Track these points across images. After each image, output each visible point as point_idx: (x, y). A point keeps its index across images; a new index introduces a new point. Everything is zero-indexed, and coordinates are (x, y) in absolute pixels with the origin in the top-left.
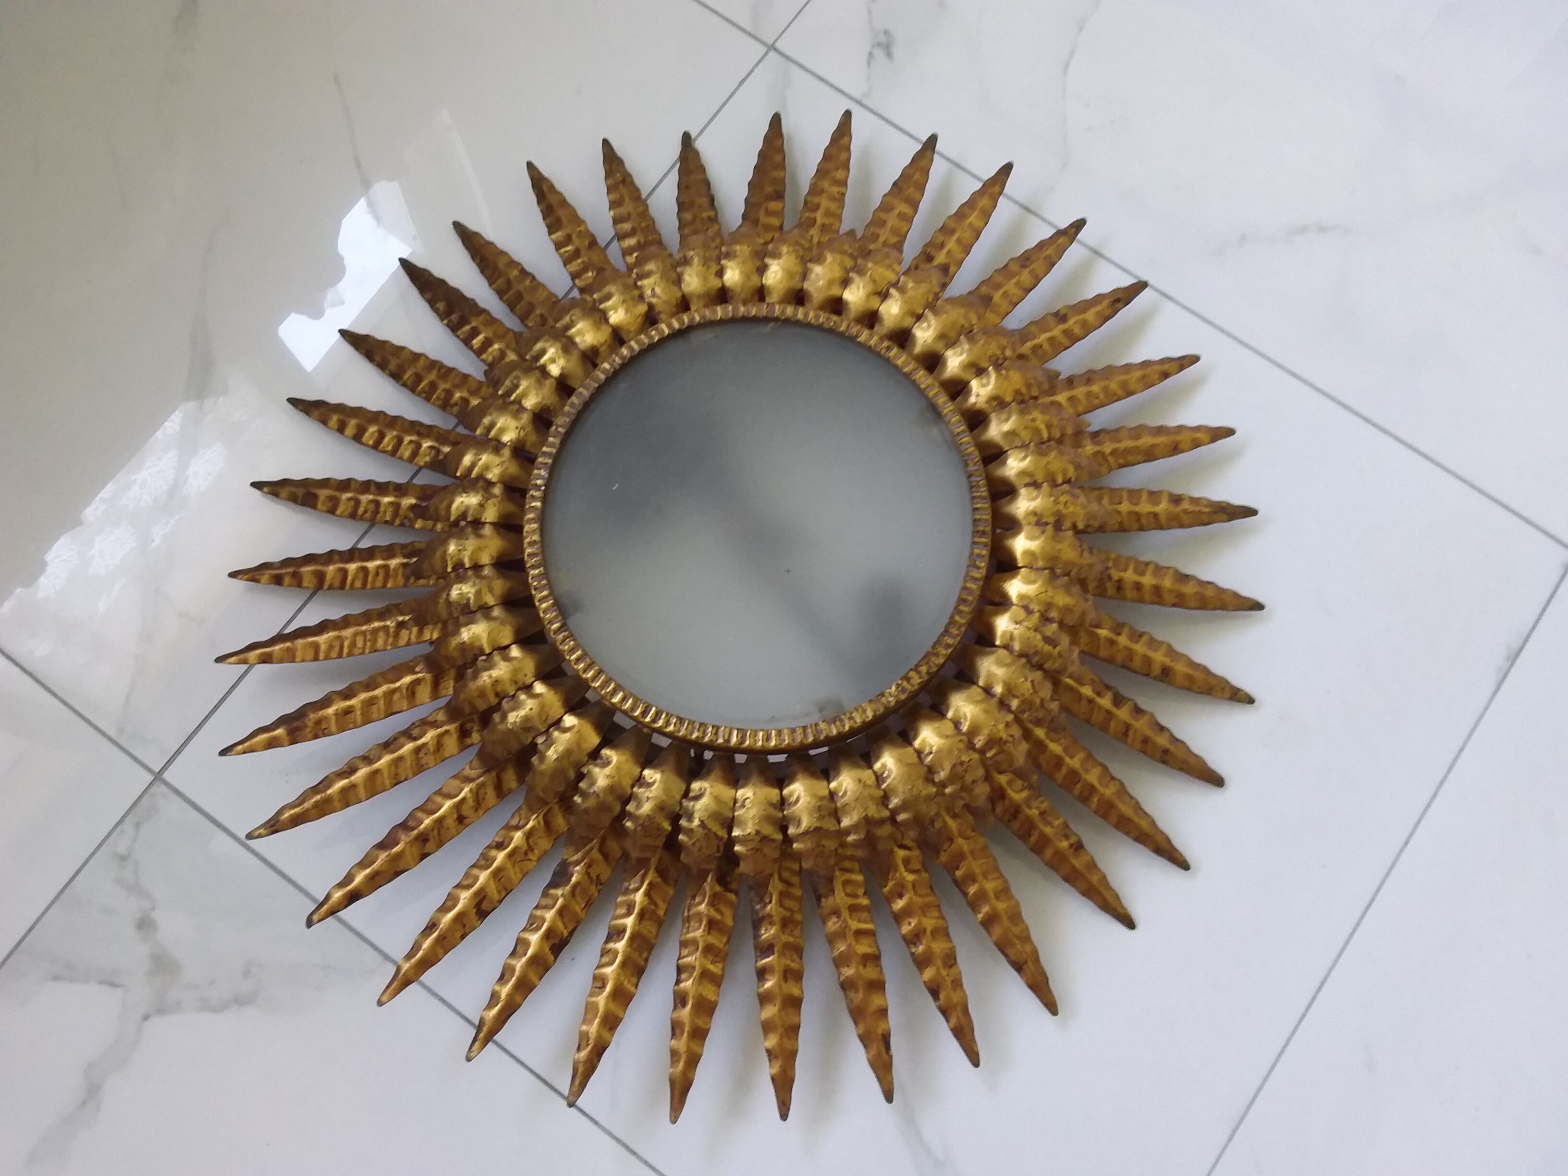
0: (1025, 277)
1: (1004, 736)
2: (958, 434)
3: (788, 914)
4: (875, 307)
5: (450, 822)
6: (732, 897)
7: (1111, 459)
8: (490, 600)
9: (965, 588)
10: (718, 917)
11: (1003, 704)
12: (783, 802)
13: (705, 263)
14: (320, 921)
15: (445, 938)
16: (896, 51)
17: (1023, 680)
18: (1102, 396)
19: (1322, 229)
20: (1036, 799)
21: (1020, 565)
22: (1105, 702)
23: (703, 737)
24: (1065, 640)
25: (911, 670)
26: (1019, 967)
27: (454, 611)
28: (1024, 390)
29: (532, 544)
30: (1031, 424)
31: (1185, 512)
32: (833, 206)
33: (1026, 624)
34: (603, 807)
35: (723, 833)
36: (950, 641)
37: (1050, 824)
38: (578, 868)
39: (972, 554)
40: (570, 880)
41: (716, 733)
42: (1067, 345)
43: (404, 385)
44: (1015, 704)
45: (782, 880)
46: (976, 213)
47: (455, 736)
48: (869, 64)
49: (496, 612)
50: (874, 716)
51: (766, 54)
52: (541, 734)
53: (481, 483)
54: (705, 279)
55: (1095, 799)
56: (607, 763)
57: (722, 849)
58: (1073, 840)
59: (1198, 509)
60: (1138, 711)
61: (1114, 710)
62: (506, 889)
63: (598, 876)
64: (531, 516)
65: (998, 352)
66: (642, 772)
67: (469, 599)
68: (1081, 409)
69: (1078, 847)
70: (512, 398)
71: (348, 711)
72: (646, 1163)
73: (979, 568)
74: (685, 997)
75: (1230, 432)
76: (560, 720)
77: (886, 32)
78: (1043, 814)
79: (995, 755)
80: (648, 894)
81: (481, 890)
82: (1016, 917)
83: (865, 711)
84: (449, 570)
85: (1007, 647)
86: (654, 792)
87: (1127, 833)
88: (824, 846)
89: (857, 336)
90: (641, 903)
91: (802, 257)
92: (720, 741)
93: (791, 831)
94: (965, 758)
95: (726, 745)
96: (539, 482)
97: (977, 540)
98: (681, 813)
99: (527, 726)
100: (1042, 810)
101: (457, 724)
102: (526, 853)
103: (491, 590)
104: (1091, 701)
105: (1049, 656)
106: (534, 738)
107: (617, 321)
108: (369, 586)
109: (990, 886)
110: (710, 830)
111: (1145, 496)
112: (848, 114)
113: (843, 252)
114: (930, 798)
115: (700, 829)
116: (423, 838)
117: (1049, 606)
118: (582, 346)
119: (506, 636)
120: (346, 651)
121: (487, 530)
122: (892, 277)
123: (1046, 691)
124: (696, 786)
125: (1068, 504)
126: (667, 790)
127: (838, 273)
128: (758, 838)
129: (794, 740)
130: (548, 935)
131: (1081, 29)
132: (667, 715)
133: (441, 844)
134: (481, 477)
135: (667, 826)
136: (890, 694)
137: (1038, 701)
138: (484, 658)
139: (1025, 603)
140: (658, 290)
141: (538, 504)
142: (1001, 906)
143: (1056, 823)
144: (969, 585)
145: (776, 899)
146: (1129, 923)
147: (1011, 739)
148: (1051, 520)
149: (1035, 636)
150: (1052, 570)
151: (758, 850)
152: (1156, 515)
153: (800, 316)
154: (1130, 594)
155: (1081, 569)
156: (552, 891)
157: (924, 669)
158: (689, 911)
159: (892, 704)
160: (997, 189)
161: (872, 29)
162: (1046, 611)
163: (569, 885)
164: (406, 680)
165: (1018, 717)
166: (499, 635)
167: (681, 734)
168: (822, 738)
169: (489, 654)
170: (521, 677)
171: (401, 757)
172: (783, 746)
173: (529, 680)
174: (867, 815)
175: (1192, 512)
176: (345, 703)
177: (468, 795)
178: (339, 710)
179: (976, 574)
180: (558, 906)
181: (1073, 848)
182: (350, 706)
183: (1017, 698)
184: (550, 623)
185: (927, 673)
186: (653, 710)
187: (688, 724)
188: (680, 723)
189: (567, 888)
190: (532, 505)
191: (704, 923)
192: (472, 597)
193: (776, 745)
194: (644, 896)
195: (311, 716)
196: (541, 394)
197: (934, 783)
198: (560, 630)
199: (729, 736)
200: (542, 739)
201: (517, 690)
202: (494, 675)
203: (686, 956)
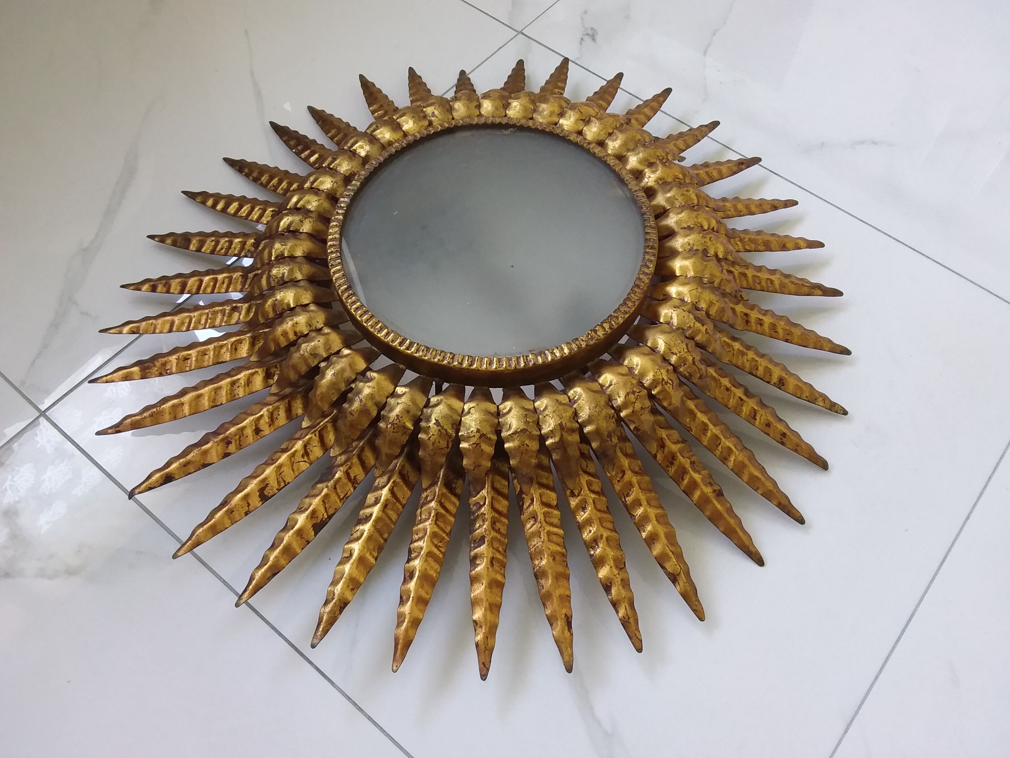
0: (680, 142)
1: (665, 378)
3: (497, 516)
5: (250, 432)
6: (455, 499)
8: (299, 276)
10: (443, 512)
11: (665, 359)
12: (498, 413)
13: (469, 99)
14: (138, 494)
15: (233, 512)
16: (598, 38)
17: (680, 342)
19: (874, 143)
20: (688, 452)
21: (678, 276)
23: (443, 361)
25: (598, 325)
26: (674, 579)
27: (273, 282)
30: (686, 193)
31: (792, 283)
33: (682, 308)
34: (365, 410)
35: (452, 433)
37: (698, 472)
38: (340, 469)
39: (644, 258)
40: (334, 476)
41: (453, 358)
44: (673, 359)
47: (261, 374)
48: (581, 44)
49: (302, 283)
50: (570, 353)
51: (517, 35)
52: (324, 360)
53: (302, 210)
54: (468, 108)
56: (371, 379)
57: (450, 445)
58: (716, 488)
59: (801, 283)
60: (763, 404)
61: (745, 399)
62: (285, 482)
63: (355, 477)
64: (335, 223)
66: (395, 389)
67: (283, 274)
69: (720, 494)
70: (331, 166)
71: (187, 358)
72: (369, 718)
74: (413, 571)
75: (821, 245)
76: (338, 352)
77: (592, 29)
78: (693, 463)
79: (658, 393)
80: (392, 491)
81: (265, 480)
82: (672, 536)
84: (273, 259)
85: (668, 324)
90: (386, 495)
92: (456, 363)
93: (504, 434)
94: (636, 389)
95: (459, 366)
96: (342, 205)
98: (421, 417)
99: (314, 355)
100: (692, 460)
101: (264, 368)
102: (303, 456)
103: (300, 270)
104: (728, 389)
105: (699, 332)
106: (319, 363)
107: (407, 128)
109: (652, 511)
110: (442, 427)
114: (607, 418)
115: (435, 428)
116: (227, 441)
117: (698, 300)
119: (306, 298)
120: (192, 326)
121: (303, 237)
124: (434, 399)
125: (712, 239)
126: (412, 400)
127: (557, 110)
128: (478, 435)
129: (510, 365)
130: (312, 516)
131: (715, 33)
132: (417, 345)
134: (302, 207)
135: (410, 425)
136: (582, 340)
137: (691, 360)
138: (289, 311)
139: (681, 298)
140: (436, 113)
141: (341, 217)
142: (662, 528)
143: (703, 472)
144: (641, 276)
145: (488, 502)
146: (760, 562)
147: (670, 382)
148: (699, 249)
149: (689, 318)
150: (701, 278)
151: (477, 444)
153: (530, 124)
154: (755, 327)
155: (721, 281)
156: (318, 486)
158: (421, 508)
159: (583, 346)
160: (661, 99)
161: (584, 27)
162: (697, 302)
163: (334, 479)
164: (234, 339)
165: (675, 369)
166: (303, 297)
167: (426, 358)
168: (531, 365)
169: (294, 308)
170: (314, 322)
171: (220, 388)
172: (502, 369)
173: (320, 326)
174: (563, 423)
175: (797, 284)
176: (187, 352)
177: (266, 413)
178: (180, 357)
179: (646, 271)
180: (323, 494)
181: (717, 492)
182: (190, 355)
183: (676, 354)
184: (340, 286)
185: (610, 328)
186: (408, 342)
187: (432, 351)
188: (427, 351)
189: (332, 481)
190: (336, 217)
191: (432, 515)
192: (286, 274)
193: (496, 368)
194: (389, 490)
195: (160, 360)
196: (351, 165)
197: (612, 407)
198: (346, 289)
199: (462, 361)
200: (323, 365)
201: (310, 331)
202: (295, 320)
203: (417, 541)
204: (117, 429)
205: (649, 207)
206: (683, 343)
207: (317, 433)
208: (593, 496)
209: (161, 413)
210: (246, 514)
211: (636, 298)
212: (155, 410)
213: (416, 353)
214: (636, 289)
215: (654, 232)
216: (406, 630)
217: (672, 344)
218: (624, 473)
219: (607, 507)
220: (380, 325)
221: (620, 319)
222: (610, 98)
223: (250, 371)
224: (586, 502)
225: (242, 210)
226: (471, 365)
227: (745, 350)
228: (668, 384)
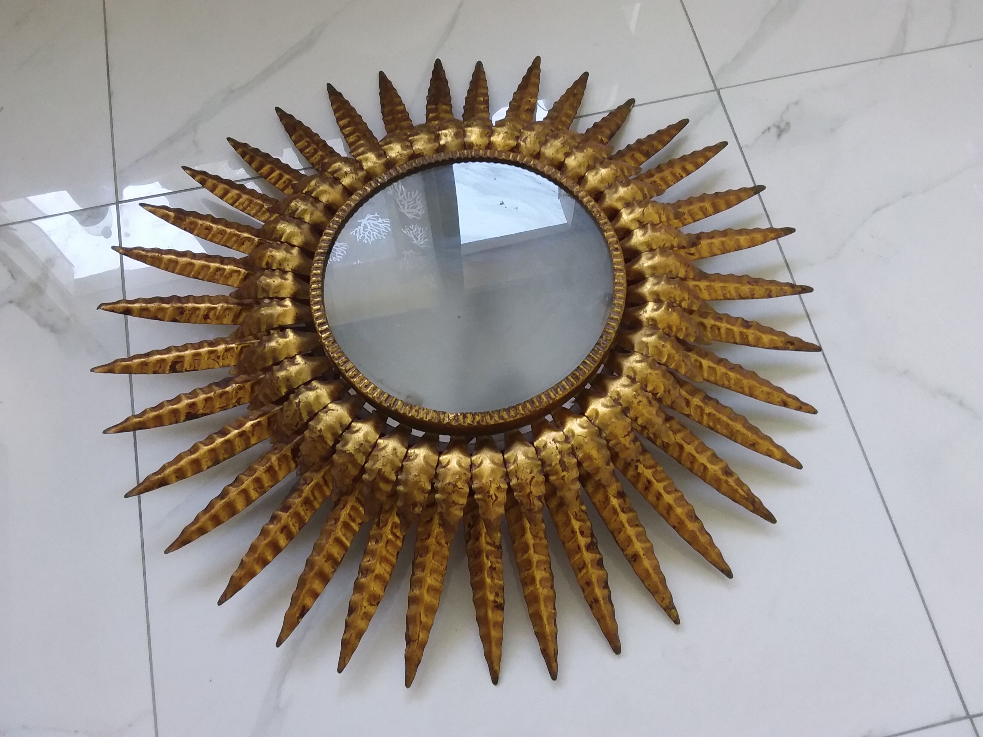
0: (746, 289)
1: (492, 492)
2: (612, 318)
3: (312, 498)
4: (632, 228)
5: (202, 313)
6: (293, 465)
7: (705, 417)
8: (307, 218)
9: (539, 397)
10: (277, 468)
11: (507, 476)
12: (348, 428)
13: (564, 144)
14: (103, 309)
15: (147, 365)
16: (785, 137)
17: (528, 471)
18: (732, 382)
19: (961, 404)
20: (496, 558)
21: (586, 414)
22: (583, 541)
23: (336, 360)
24: (575, 473)
25: (471, 413)
26: (409, 641)
27: (287, 211)
28: (674, 329)
29: (348, 205)
30: (660, 347)
31: (727, 482)
32: (670, 178)
33: (558, 445)
34: (263, 357)
35: (305, 417)
36: (506, 416)
37: (492, 578)
38: (234, 385)
39: (561, 382)
40: (226, 388)
41: (345, 363)
42: (738, 341)
43: (383, 113)
44: (514, 482)
45: (323, 477)
46: (748, 237)
47: (241, 277)
48: (763, 133)
49: (304, 227)
50: (430, 420)
51: (712, 91)
52: (269, 298)
53: (358, 165)
54: (557, 151)
55: (531, 588)
56: (285, 336)
57: (299, 426)
58: (499, 600)
59: (736, 487)
60: (600, 564)
61: (584, 549)
62: (195, 367)
63: (240, 398)
64: (360, 192)
65: (678, 299)
67: (297, 209)
68: (712, 379)
69: (500, 607)
70: (410, 138)
71: (209, 229)
73: (557, 393)
74: (227, 496)
75: (799, 466)
76: (283, 299)
77: (788, 124)
78: (492, 568)
79: (479, 499)
80: (254, 426)
81: (182, 357)
82: (432, 610)
83: (427, 414)
85: (537, 450)
86: (293, 369)
87: (534, 625)
88: (347, 467)
89: (605, 231)
90: (247, 427)
91: (617, 177)
93: (338, 446)
94: (460, 484)
96: (380, 180)
97: (570, 378)
98: (296, 390)
99: (266, 289)
100: (494, 566)
101: (246, 272)
102: (218, 357)
103: (312, 214)
104: (573, 532)
105: (556, 473)
106: (264, 298)
107: (495, 140)
108: (277, 186)
109: (430, 581)
110: (299, 409)
111: (709, 453)
112: (725, 144)
113: (642, 190)
114: (423, 490)
115: (295, 405)
116: (181, 311)
117: (580, 447)
118: (466, 139)
119: (297, 241)
120: (237, 204)
121: (339, 188)
122: (656, 219)
123: (538, 490)
124: (315, 383)
125: (640, 403)
126: (299, 373)
127: (629, 198)
128: (318, 434)
130: (192, 405)
131: (904, 197)
132: (330, 334)
133: (188, 321)
134: (360, 162)
135: (284, 391)
137: (528, 491)
138: (279, 243)
139: (570, 435)
140: (528, 140)
141: (369, 189)
142: (427, 598)
143: (496, 581)
144: (543, 396)
145: (312, 485)
146: (495, 680)
147: (494, 498)
148: (624, 405)
149: (556, 455)
150: (600, 430)
151: (314, 440)
152: (706, 468)
153: (585, 200)
154: (651, 497)
155: (618, 444)
156: (214, 387)
157: (478, 418)
159: (445, 422)
160: (772, 235)
161: (782, 117)
162: (577, 448)
163: (224, 390)
164: (246, 235)
165: (510, 490)
166: (295, 238)
167: (327, 348)
168: (393, 409)
169: (282, 242)
170: (285, 264)
171: (208, 267)
172: (371, 396)
173: (288, 269)
174: (383, 470)
175: (731, 486)
176: (211, 224)
177: (219, 308)
178: (204, 225)
179: (552, 395)
180: (209, 395)
181: (496, 604)
182: (212, 227)
183: (518, 479)
184: (321, 248)
185: (478, 422)
186: (325, 327)
187: (336, 347)
188: (333, 343)
189: (221, 391)
190: (366, 188)
191: (267, 465)
192: (299, 211)
193: (367, 393)
194: (252, 425)
195: (191, 218)
196: (424, 146)
197: (433, 484)
198: (322, 253)
199: (349, 370)
200: (267, 301)
201: (278, 269)
202: (273, 253)
203: (245, 475)
204: (126, 253)
205: (609, 340)
206: (530, 473)
207: (240, 347)
208: (390, 537)
209: (160, 260)
210: (155, 372)
211: (522, 412)
212: (157, 255)
213: (324, 340)
214: (528, 404)
215: (591, 365)
216: (193, 532)
217: (521, 468)
218: (429, 536)
219: (398, 553)
220: (318, 299)
221: (493, 420)
222: (723, 206)
223: (235, 268)
224: (381, 538)
225: (347, 129)
226: (352, 378)
227: (619, 510)
228: (490, 499)
